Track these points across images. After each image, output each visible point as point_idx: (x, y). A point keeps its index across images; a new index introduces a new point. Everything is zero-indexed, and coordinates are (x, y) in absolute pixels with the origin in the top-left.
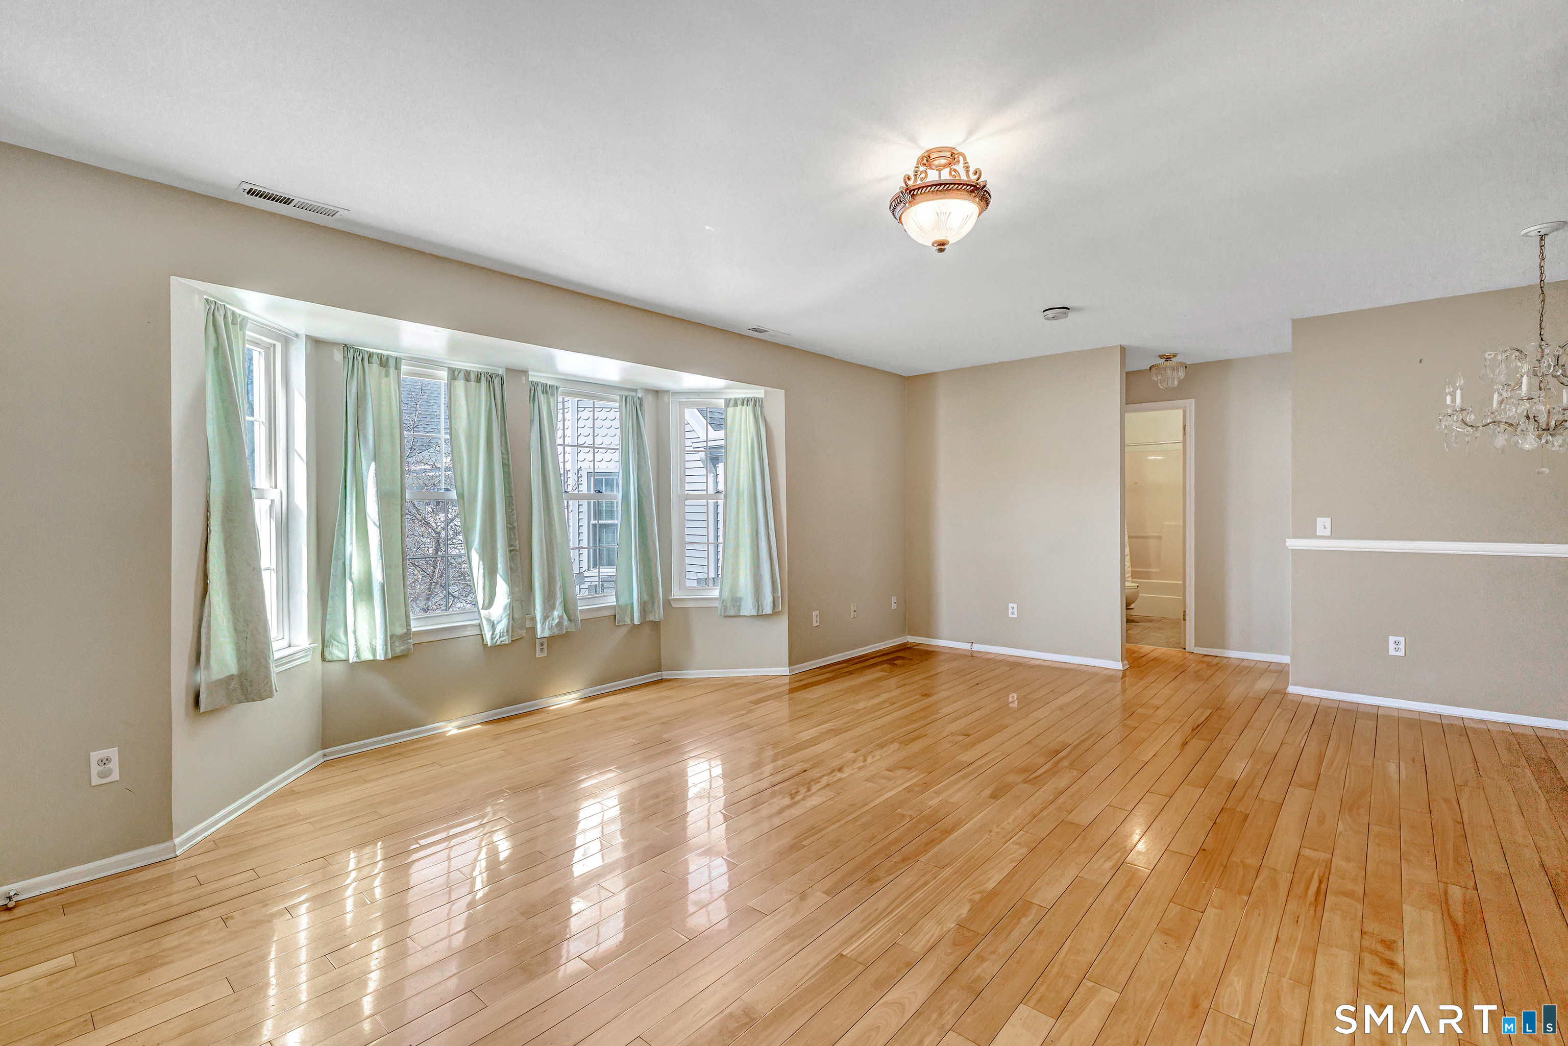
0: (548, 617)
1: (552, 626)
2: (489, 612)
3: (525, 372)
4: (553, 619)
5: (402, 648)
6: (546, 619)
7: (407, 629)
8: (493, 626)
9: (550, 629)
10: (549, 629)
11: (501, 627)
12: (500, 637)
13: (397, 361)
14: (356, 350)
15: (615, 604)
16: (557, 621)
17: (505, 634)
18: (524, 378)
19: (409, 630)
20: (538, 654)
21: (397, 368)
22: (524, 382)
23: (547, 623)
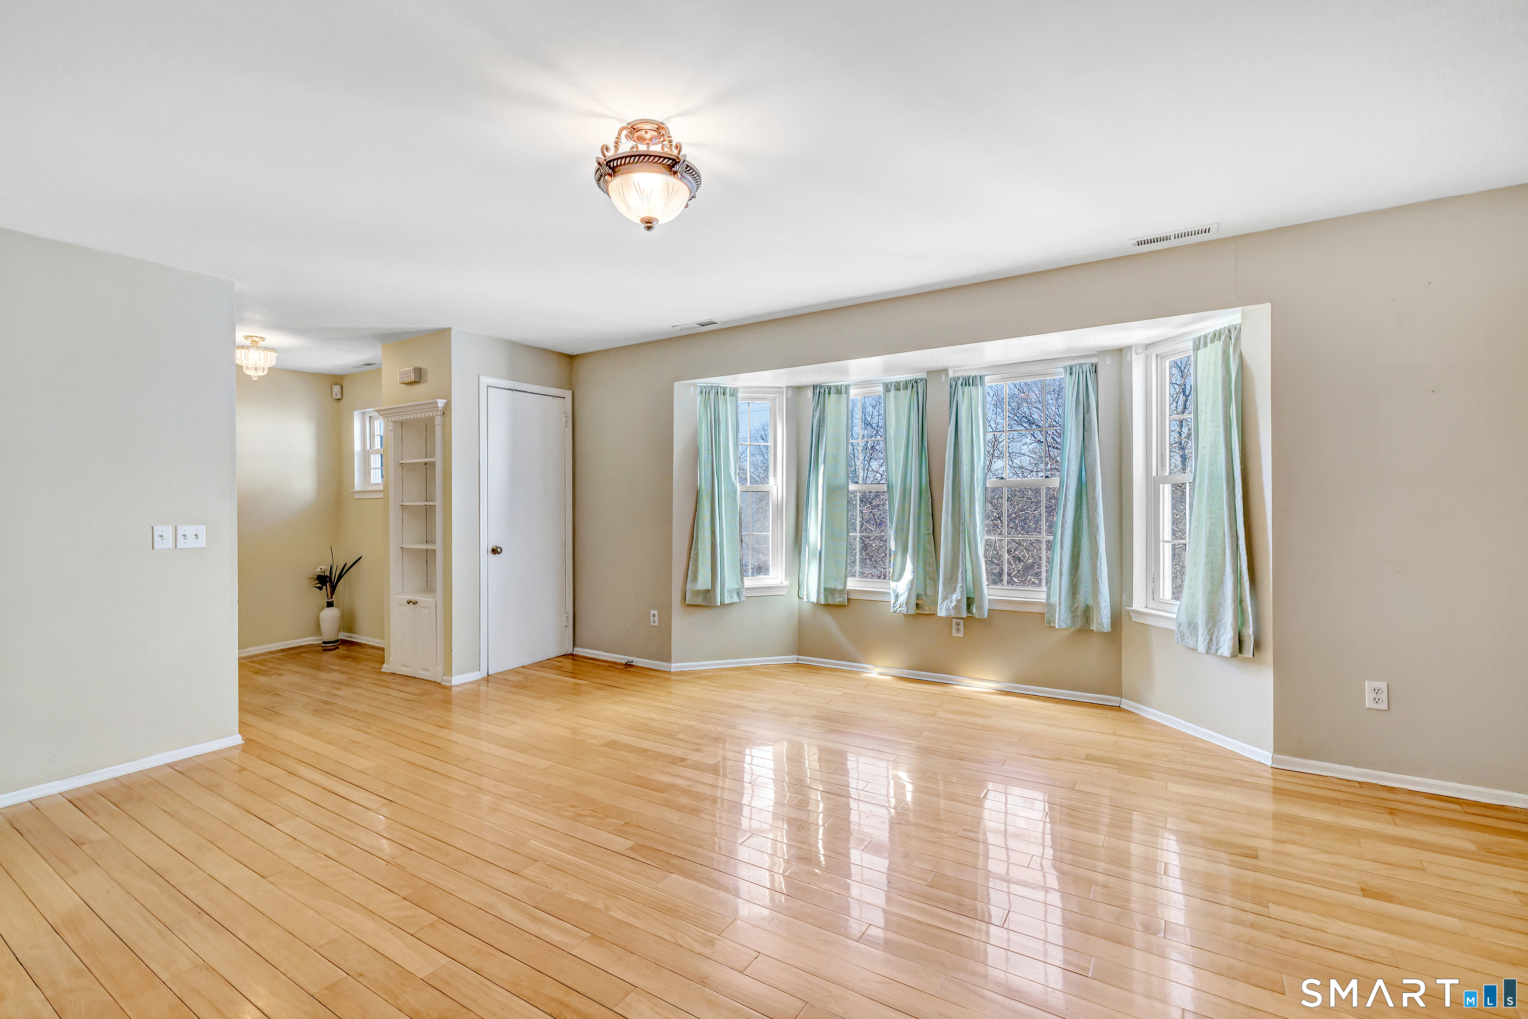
0: (947, 599)
1: (949, 607)
2: (897, 584)
3: (945, 371)
4: (951, 602)
5: (840, 599)
6: (944, 600)
7: (844, 587)
8: (897, 596)
9: (948, 610)
10: (946, 610)
11: (902, 599)
12: (900, 607)
13: (847, 387)
14: (821, 387)
15: (1045, 601)
16: (954, 604)
17: (904, 605)
18: (944, 376)
19: (845, 587)
20: (954, 634)
21: (847, 393)
22: (944, 380)
23: (945, 604)
